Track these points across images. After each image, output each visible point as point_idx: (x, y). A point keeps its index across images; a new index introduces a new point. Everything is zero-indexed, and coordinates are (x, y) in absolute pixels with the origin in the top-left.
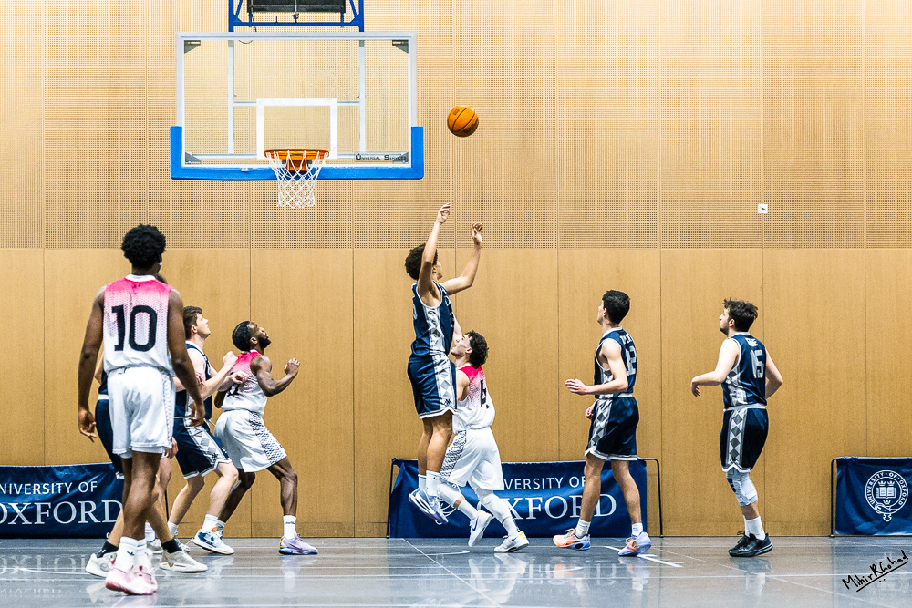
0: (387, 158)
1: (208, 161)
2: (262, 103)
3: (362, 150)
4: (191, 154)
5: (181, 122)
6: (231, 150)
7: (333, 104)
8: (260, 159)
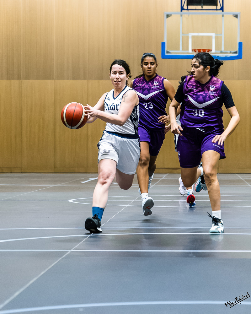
0: (230, 52)
1: (173, 53)
2: (191, 35)
3: (223, 49)
4: (168, 50)
5: (165, 41)
6: (181, 50)
7: (213, 35)
8: (190, 52)
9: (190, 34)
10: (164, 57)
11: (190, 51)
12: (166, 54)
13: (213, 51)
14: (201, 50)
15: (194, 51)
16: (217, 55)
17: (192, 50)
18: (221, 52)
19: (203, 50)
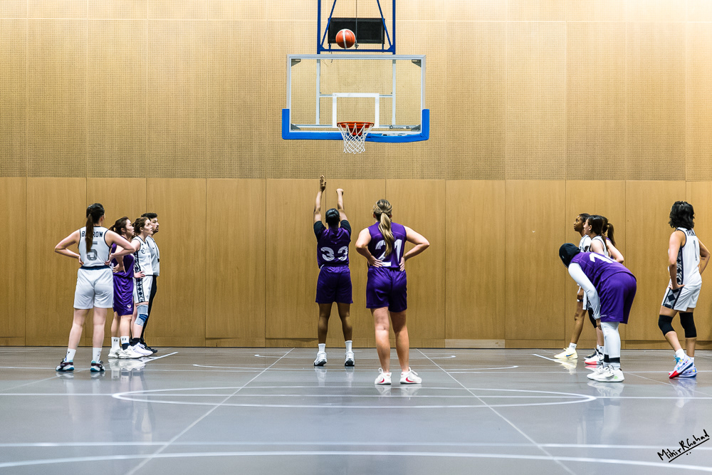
9: (334, 94)
11: (335, 125)
12: (290, 131)
13: (377, 126)
14: (354, 123)
15: (341, 126)
16: (384, 133)
17: (338, 124)
18: (391, 128)
19: (357, 123)
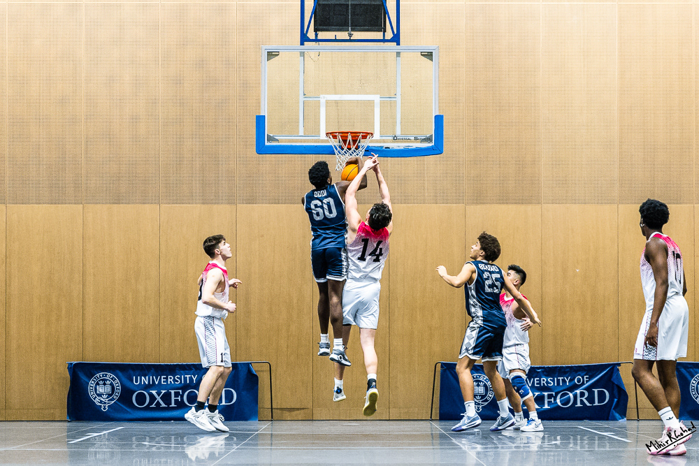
0: (416, 139)
1: (284, 140)
2: (323, 99)
3: (398, 133)
4: (272, 135)
5: (264, 112)
6: (301, 133)
7: (376, 98)
8: (322, 139)
9: (321, 96)
10: (261, 149)
11: (323, 136)
12: (267, 144)
13: (377, 136)
14: (348, 133)
15: (331, 136)
16: (386, 145)
17: (327, 134)
18: (395, 139)
19: (351, 133)
